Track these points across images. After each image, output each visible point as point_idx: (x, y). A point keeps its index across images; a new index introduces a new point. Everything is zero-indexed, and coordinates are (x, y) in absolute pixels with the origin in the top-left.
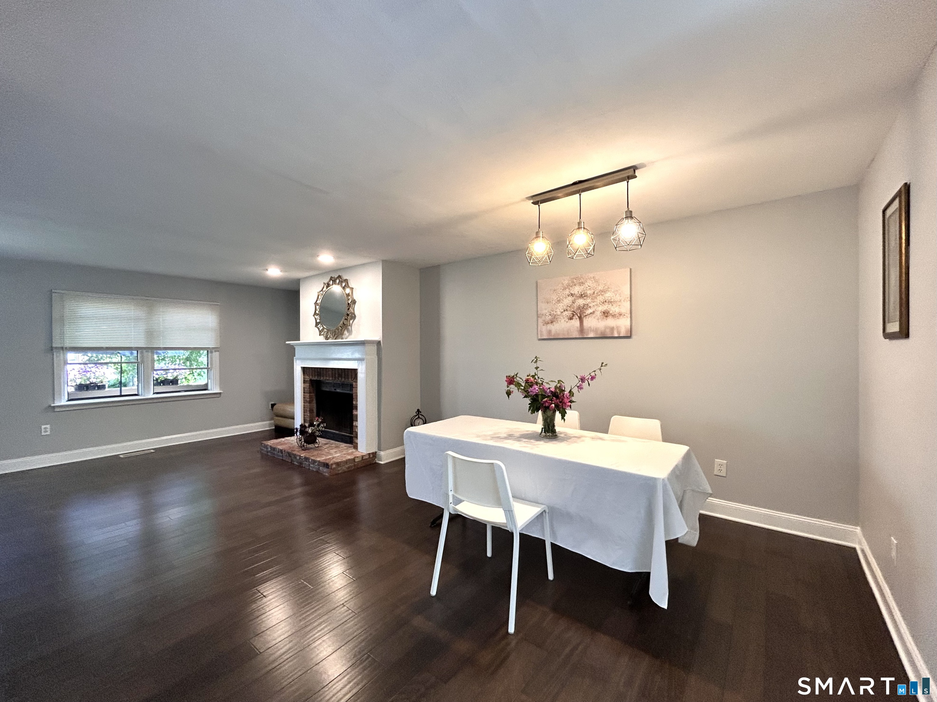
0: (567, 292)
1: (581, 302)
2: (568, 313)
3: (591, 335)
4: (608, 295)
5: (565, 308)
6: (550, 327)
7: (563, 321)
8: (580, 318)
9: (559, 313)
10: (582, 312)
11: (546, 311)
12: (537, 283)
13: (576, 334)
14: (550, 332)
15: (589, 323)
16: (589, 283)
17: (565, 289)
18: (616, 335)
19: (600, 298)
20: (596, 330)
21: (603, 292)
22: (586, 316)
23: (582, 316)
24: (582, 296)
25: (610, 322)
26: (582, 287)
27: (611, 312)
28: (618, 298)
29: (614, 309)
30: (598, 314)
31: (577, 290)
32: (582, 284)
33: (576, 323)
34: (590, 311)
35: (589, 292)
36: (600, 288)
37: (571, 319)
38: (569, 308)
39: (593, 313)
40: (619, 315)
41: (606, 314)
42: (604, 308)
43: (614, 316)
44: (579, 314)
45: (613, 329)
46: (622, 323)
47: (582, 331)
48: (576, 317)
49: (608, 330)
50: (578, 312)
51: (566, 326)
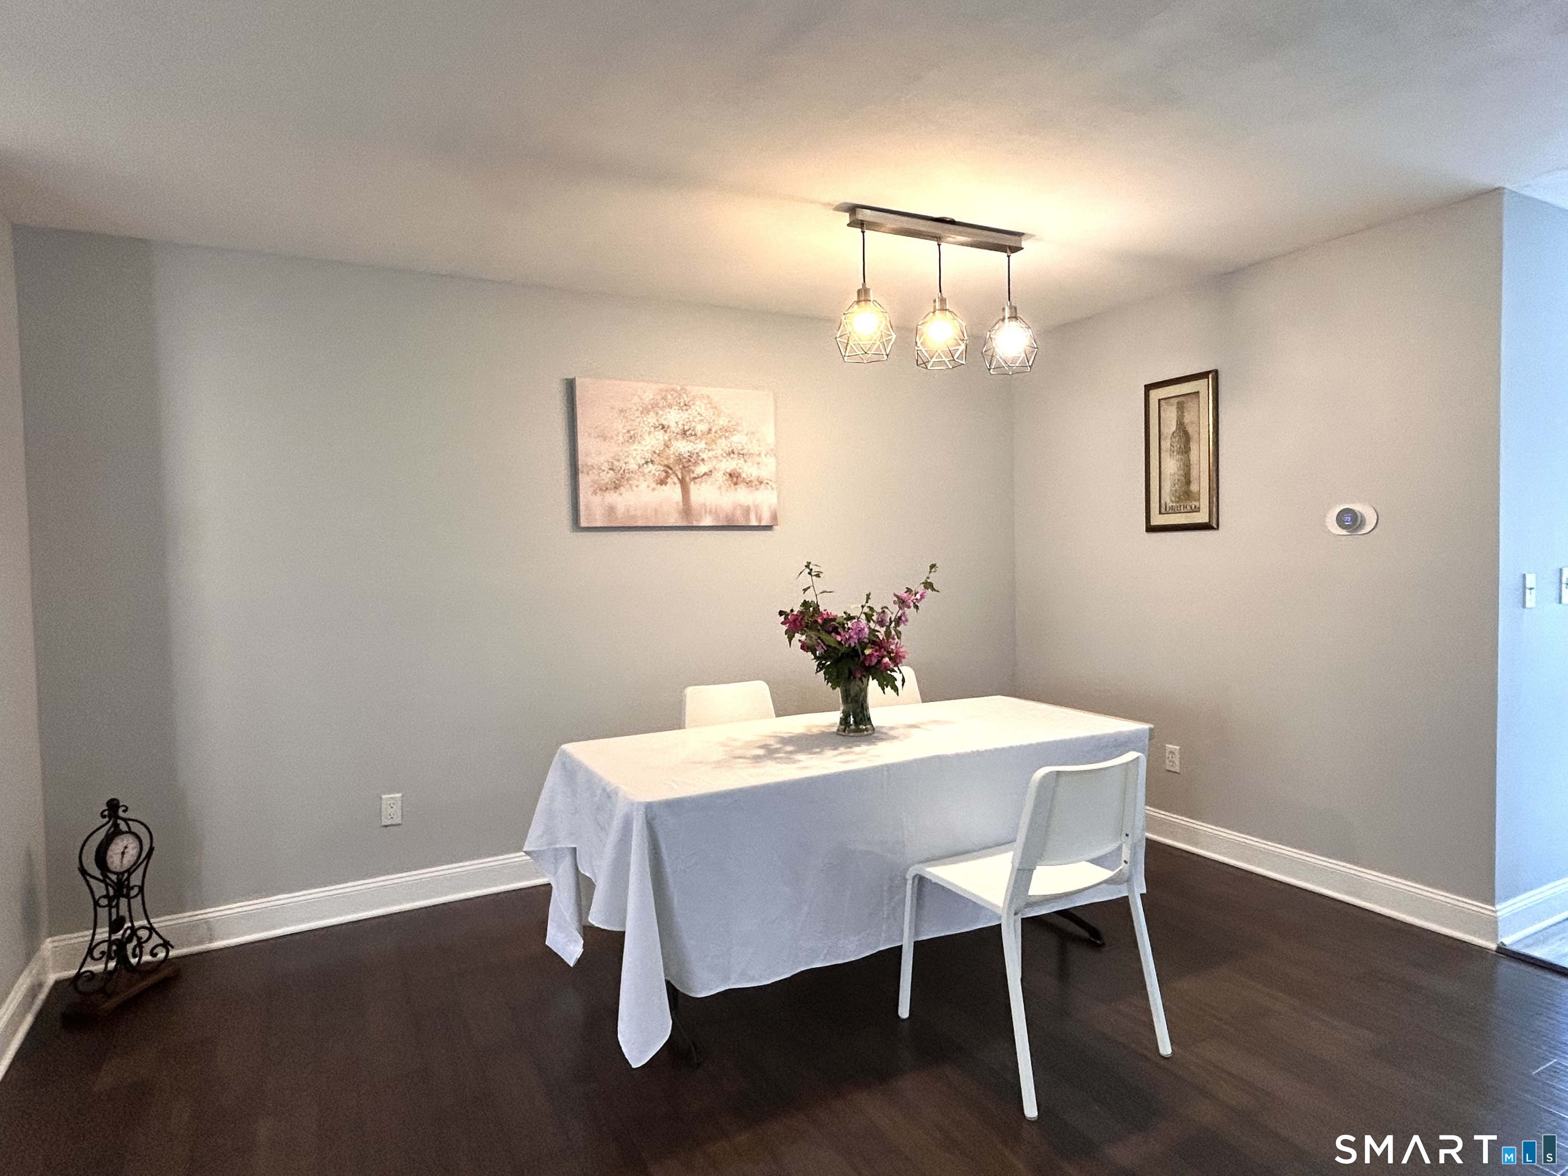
0: (652, 419)
1: (683, 447)
2: (655, 470)
3: (708, 521)
4: (738, 440)
5: (648, 456)
6: (612, 497)
7: (643, 486)
8: (682, 482)
9: (634, 467)
10: (685, 470)
11: (602, 459)
12: (570, 386)
13: (673, 521)
14: (611, 510)
15: (709, 494)
16: (699, 407)
17: (646, 411)
18: (754, 523)
19: (723, 445)
20: (715, 513)
21: (727, 431)
22: (695, 478)
23: (687, 479)
24: (685, 433)
25: (743, 496)
26: (685, 415)
27: (744, 475)
28: (754, 448)
29: (749, 470)
30: (719, 477)
31: (673, 417)
32: (684, 406)
33: (673, 492)
34: (701, 469)
35: (701, 428)
36: (722, 422)
37: (662, 482)
38: (656, 459)
39: (708, 474)
40: (759, 483)
41: (734, 477)
42: (730, 465)
43: (749, 483)
44: (680, 472)
45: (747, 510)
46: (762, 499)
47: (687, 511)
48: (673, 479)
49: (741, 513)
50: (677, 467)
51: (649, 498)
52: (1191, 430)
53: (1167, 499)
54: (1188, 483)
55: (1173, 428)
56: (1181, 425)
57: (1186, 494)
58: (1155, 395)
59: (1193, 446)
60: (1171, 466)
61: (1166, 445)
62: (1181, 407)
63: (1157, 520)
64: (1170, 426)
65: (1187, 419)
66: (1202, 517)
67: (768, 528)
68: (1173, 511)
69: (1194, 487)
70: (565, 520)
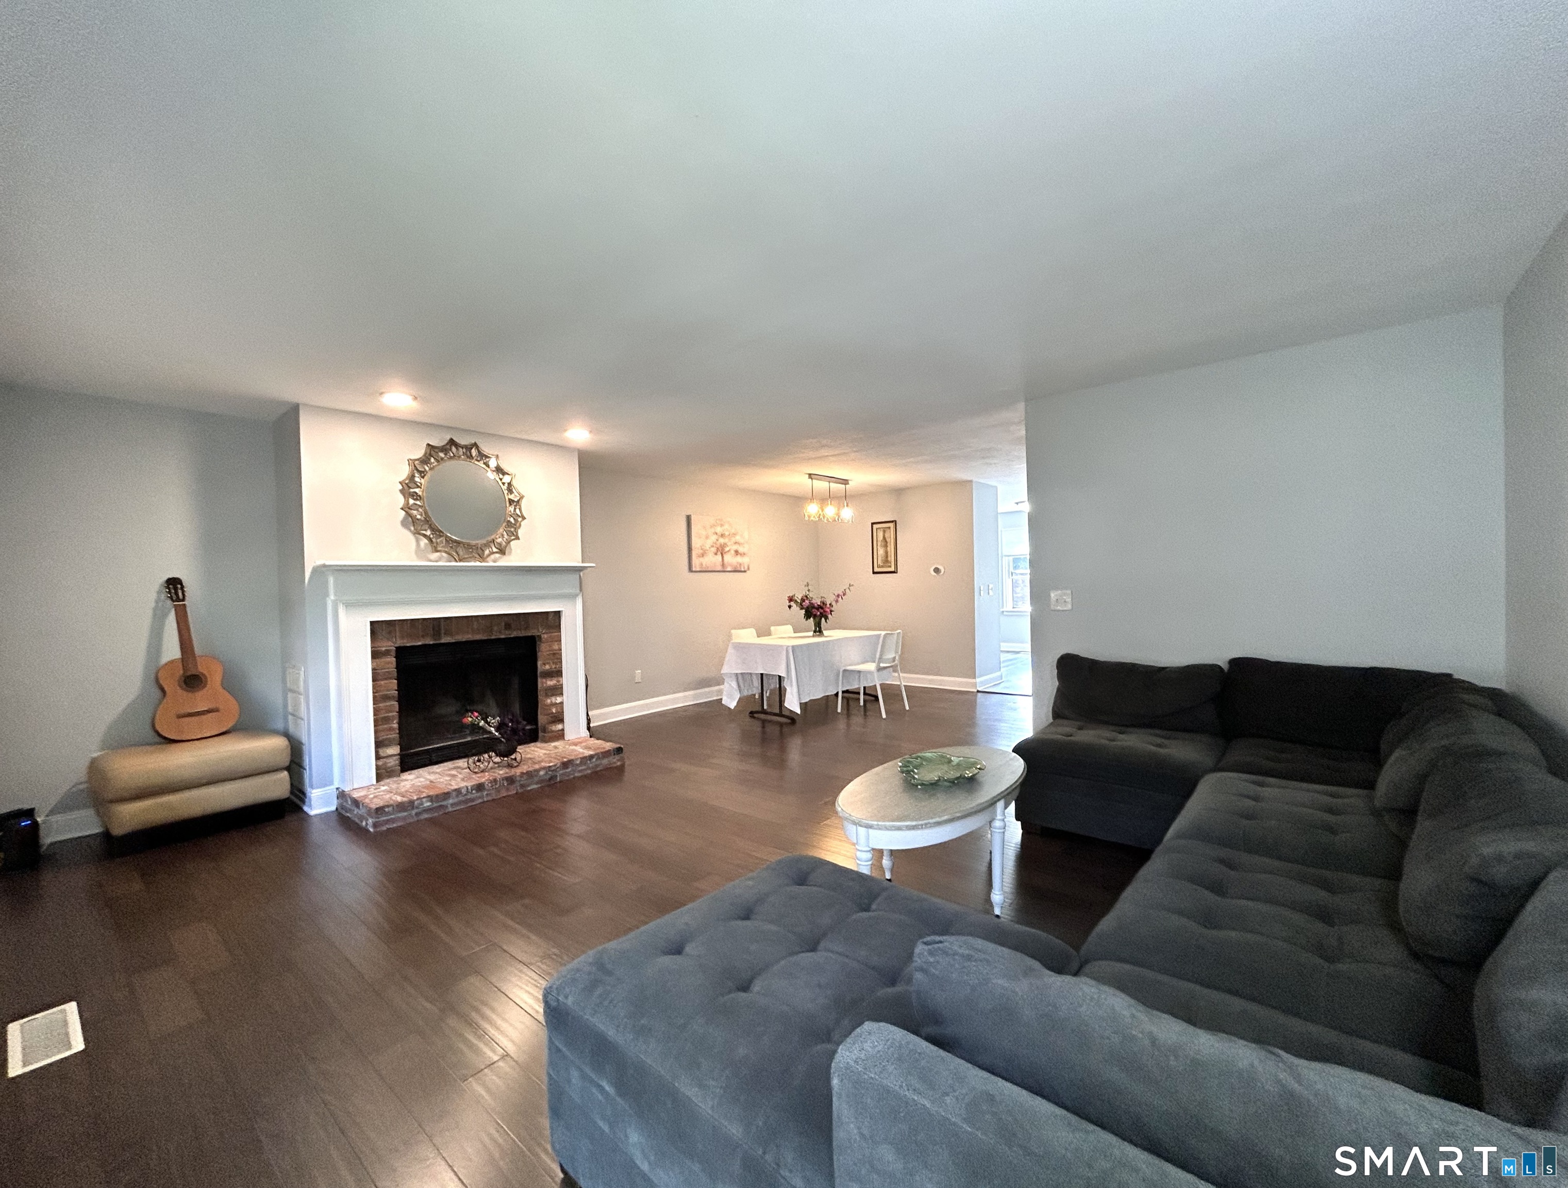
0: (713, 530)
1: (722, 541)
2: (714, 550)
3: (729, 569)
4: (738, 538)
5: (712, 544)
6: (701, 559)
7: (711, 556)
8: (722, 554)
9: (708, 548)
10: (723, 549)
11: (698, 546)
12: (689, 518)
13: (720, 568)
14: (702, 565)
15: (728, 558)
16: (726, 526)
17: (711, 527)
18: (743, 570)
19: (733, 540)
20: (731, 565)
21: (735, 534)
22: (725, 553)
24: (722, 536)
25: (739, 559)
26: (723, 529)
27: (739, 552)
28: (742, 541)
29: (741, 550)
30: (733, 552)
31: (719, 530)
32: (722, 525)
33: (719, 557)
34: (727, 549)
35: (727, 533)
36: (733, 531)
37: (716, 554)
38: (715, 545)
39: (729, 551)
40: (743, 554)
41: (737, 552)
42: (735, 547)
43: (741, 555)
44: (721, 550)
45: (740, 564)
46: (745, 560)
47: (723, 565)
48: (719, 553)
49: (738, 566)
50: (720, 549)
51: (712, 560)
52: (888, 540)
53: (880, 563)
54: (887, 557)
55: (882, 538)
56: (884, 538)
57: (886, 561)
58: (875, 526)
59: (889, 545)
60: (881, 551)
61: (879, 544)
62: (884, 532)
63: (876, 570)
64: (880, 538)
65: (886, 536)
66: (892, 569)
67: (745, 571)
68: (882, 567)
69: (889, 559)
70: (686, 568)
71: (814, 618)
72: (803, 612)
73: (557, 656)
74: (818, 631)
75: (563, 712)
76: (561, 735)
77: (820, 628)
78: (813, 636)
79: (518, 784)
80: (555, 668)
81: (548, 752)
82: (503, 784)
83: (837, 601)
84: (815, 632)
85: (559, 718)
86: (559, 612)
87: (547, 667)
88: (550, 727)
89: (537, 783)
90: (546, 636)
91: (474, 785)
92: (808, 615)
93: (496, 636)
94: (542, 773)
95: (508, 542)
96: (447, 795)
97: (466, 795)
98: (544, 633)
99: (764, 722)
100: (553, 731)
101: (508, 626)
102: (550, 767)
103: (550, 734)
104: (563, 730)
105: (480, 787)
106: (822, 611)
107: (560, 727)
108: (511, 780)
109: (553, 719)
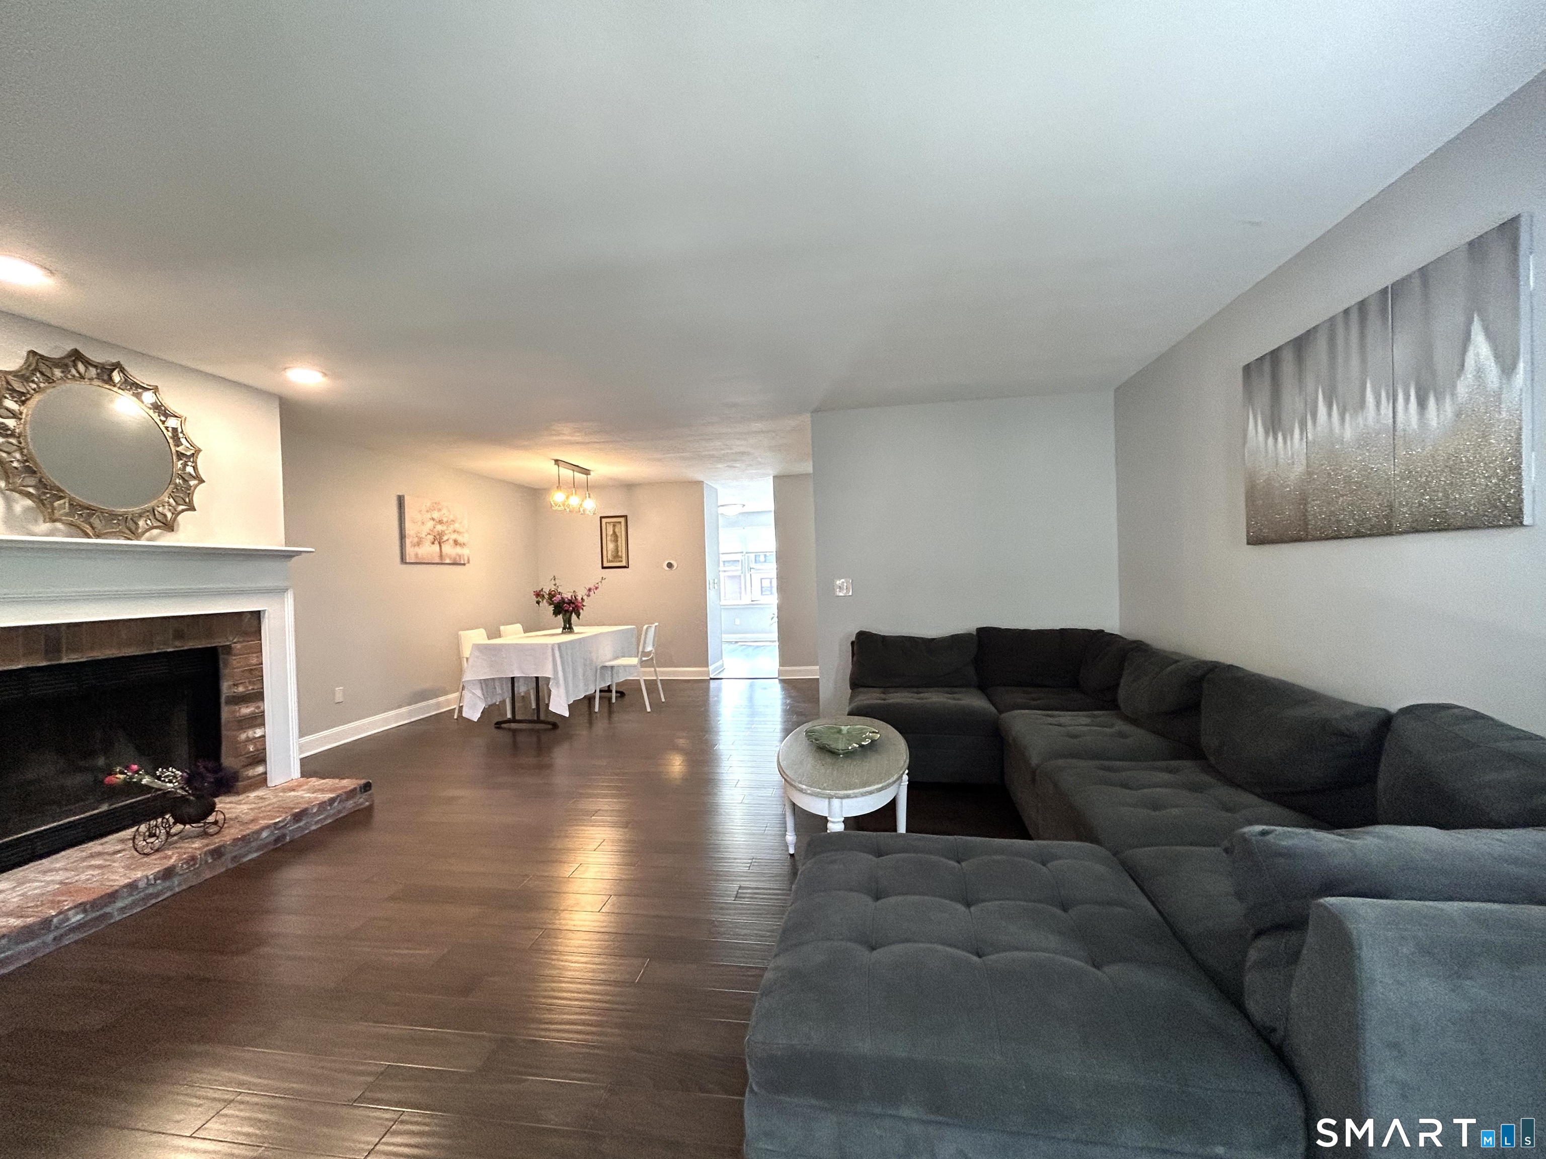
0: (429, 516)
1: (439, 528)
2: (431, 537)
3: (448, 561)
4: (457, 526)
5: (428, 531)
6: (417, 549)
7: (427, 544)
8: (439, 543)
9: (423, 536)
10: (441, 538)
11: (412, 532)
12: (401, 501)
13: (437, 560)
14: (416, 555)
15: (448, 549)
16: (444, 511)
17: (427, 511)
18: (462, 562)
19: (451, 528)
20: (450, 557)
21: (453, 522)
22: (443, 542)
23: (441, 542)
24: (441, 522)
25: (458, 550)
26: (440, 514)
27: (459, 541)
28: (461, 530)
29: (460, 539)
30: (451, 541)
31: (436, 515)
32: (440, 510)
33: (436, 547)
34: (445, 538)
35: (445, 520)
36: (451, 517)
37: (433, 543)
38: (431, 532)
39: (447, 540)
40: (463, 545)
41: (456, 542)
42: (454, 536)
43: (460, 544)
44: (438, 539)
45: (460, 556)
46: (465, 552)
47: (441, 556)
48: (436, 542)
49: (458, 558)
50: (438, 537)
51: (429, 550)
52: (618, 534)
53: (610, 557)
54: (617, 552)
55: (611, 532)
56: (614, 532)
57: (616, 556)
58: (604, 521)
59: (619, 539)
60: (611, 546)
61: (609, 538)
62: (614, 526)
63: (605, 565)
64: (610, 532)
65: (617, 530)
66: (624, 564)
67: (464, 564)
68: (612, 561)
69: (620, 554)
70: (398, 559)
71: (564, 615)
72: (551, 608)
73: (256, 673)
74: (568, 628)
75: (265, 749)
76: (262, 781)
77: (570, 624)
78: (563, 633)
79: (228, 856)
80: (253, 689)
81: (253, 806)
82: (206, 862)
83: (589, 596)
84: (564, 628)
85: (260, 758)
86: (259, 612)
87: (241, 689)
88: (246, 773)
89: (256, 851)
90: (239, 646)
91: (159, 871)
92: (556, 613)
93: (158, 649)
94: (264, 834)
95: (176, 514)
96: (113, 896)
97: (146, 888)
98: (235, 643)
99: (514, 732)
100: (250, 778)
101: (179, 635)
102: (276, 823)
103: (245, 783)
104: (265, 773)
105: (168, 873)
106: (574, 606)
107: (260, 769)
108: (217, 853)
109: (250, 760)
